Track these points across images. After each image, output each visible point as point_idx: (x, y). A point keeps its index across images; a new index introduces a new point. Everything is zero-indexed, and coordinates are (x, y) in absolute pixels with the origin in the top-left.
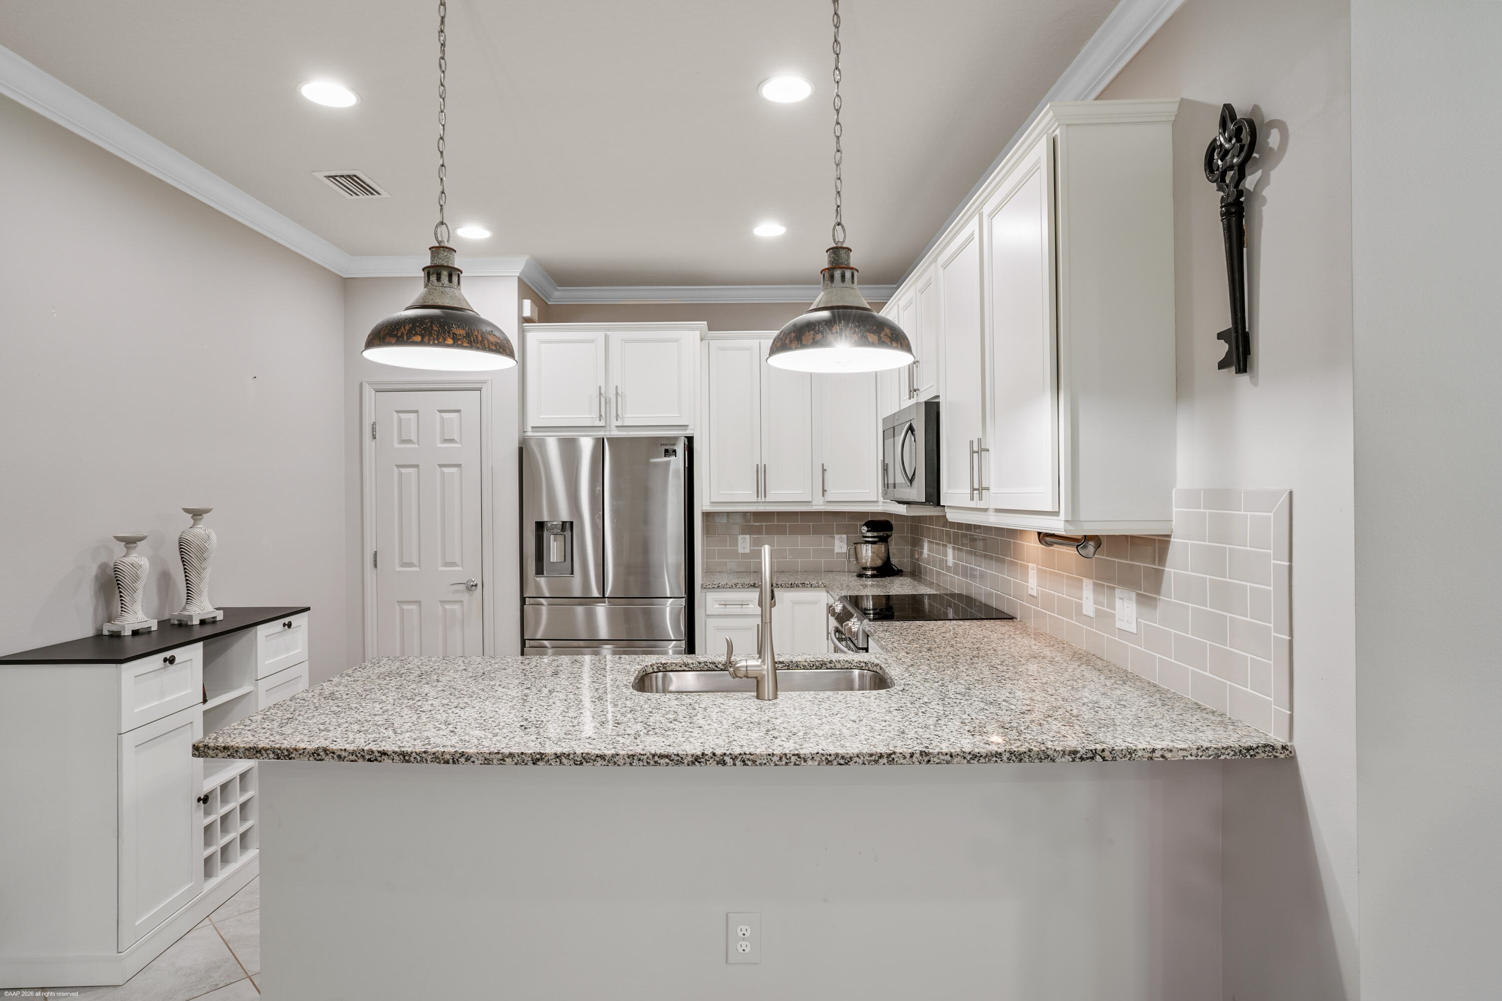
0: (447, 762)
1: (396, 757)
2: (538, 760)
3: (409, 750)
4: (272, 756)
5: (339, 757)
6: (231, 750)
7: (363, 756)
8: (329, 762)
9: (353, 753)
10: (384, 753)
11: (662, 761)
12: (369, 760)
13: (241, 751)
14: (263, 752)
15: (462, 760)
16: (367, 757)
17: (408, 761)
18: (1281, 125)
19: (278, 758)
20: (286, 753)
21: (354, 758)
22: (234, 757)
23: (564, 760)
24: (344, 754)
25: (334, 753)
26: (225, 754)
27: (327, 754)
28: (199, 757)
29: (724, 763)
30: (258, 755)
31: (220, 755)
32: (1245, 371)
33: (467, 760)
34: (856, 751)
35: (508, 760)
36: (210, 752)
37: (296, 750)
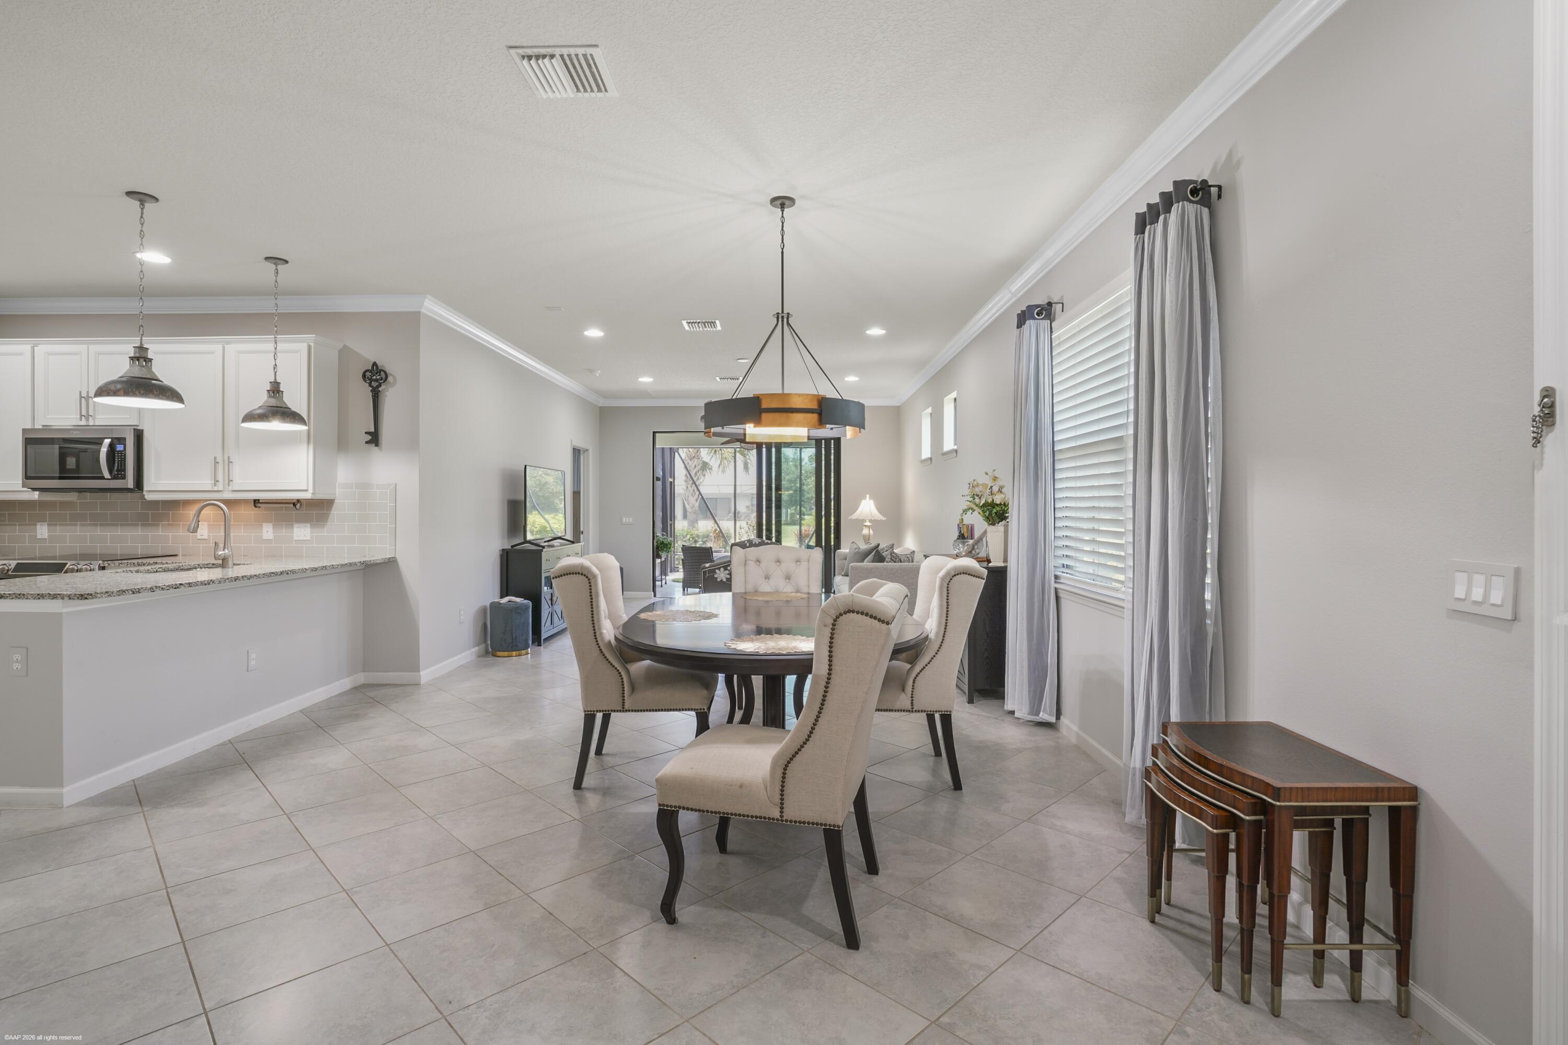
0: (206, 585)
1: (186, 585)
2: (236, 579)
3: (191, 582)
4: (130, 592)
5: (162, 588)
6: (110, 593)
7: (172, 587)
8: (158, 592)
9: (168, 586)
10: (181, 584)
11: (272, 575)
12: (175, 588)
13: (115, 592)
14: (126, 591)
15: (211, 583)
16: (174, 587)
17: (191, 586)
18: (395, 378)
19: (134, 593)
20: (137, 590)
21: (169, 588)
22: (111, 596)
23: (245, 578)
24: (164, 587)
25: (160, 587)
26: (107, 595)
27: (157, 588)
28: (92, 599)
29: (288, 574)
30: (124, 593)
31: (104, 596)
32: (378, 446)
33: (213, 582)
34: (318, 566)
35: (227, 581)
36: (98, 595)
37: (142, 588)
